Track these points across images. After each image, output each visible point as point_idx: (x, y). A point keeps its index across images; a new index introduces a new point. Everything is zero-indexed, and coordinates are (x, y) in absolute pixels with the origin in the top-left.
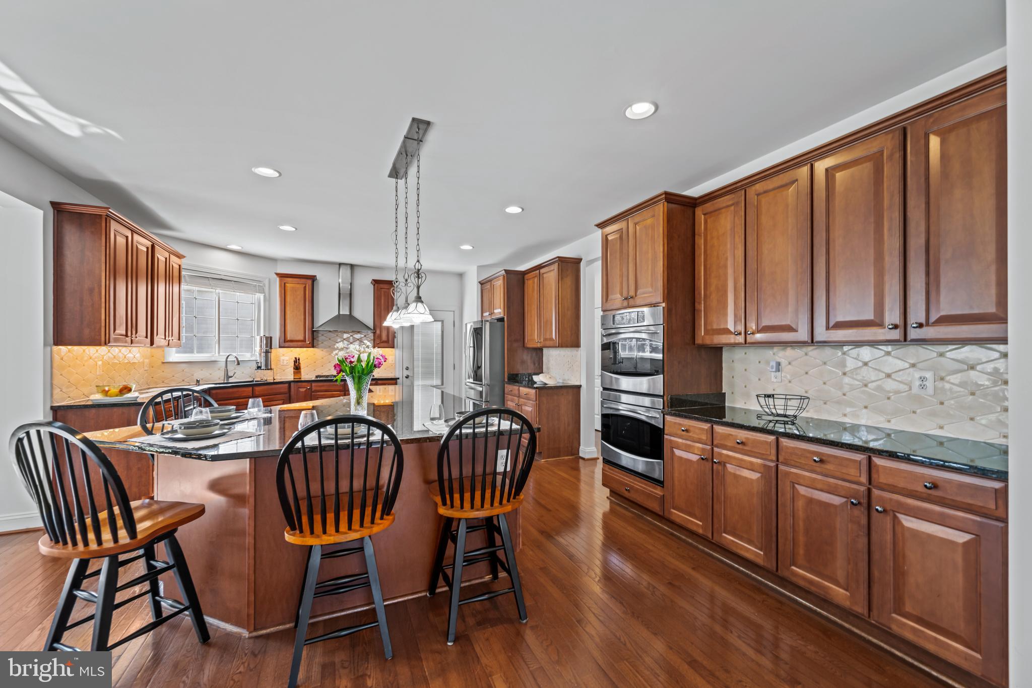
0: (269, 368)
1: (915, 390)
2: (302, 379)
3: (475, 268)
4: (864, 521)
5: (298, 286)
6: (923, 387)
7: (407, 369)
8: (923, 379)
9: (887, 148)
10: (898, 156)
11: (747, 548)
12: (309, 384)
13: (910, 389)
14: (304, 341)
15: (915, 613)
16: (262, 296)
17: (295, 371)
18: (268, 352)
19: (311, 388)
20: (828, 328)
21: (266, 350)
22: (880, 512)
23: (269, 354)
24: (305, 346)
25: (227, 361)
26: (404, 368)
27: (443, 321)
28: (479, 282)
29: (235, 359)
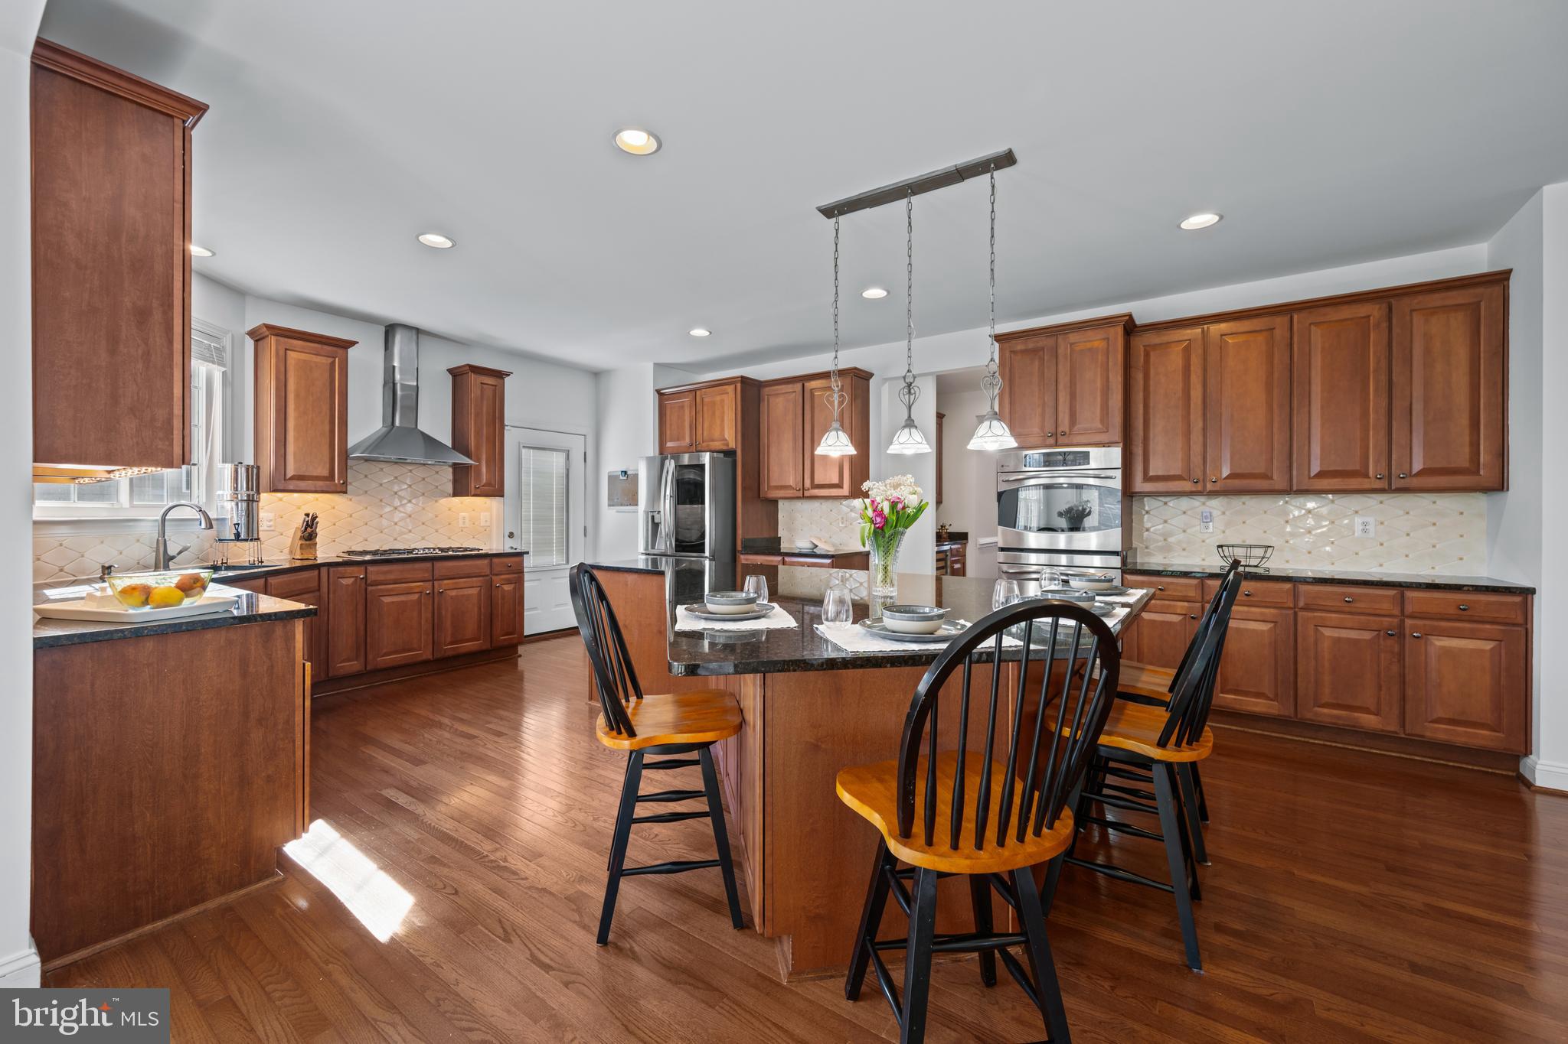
0: (255, 536)
1: (1358, 533)
2: (319, 561)
3: (650, 367)
4: (1396, 649)
5: (318, 359)
6: (1365, 531)
7: (511, 535)
8: (1365, 524)
9: (1374, 317)
10: (1385, 325)
11: (1253, 702)
12: (362, 568)
13: (1354, 534)
14: (331, 477)
15: (1447, 717)
16: (217, 373)
17: (304, 542)
18: (253, 501)
19: (365, 578)
20: (1310, 478)
21: (248, 496)
22: (1418, 637)
23: (255, 504)
24: (333, 488)
25: (164, 520)
26: (507, 534)
27: (569, 451)
28: (658, 391)
29: (197, 515)
